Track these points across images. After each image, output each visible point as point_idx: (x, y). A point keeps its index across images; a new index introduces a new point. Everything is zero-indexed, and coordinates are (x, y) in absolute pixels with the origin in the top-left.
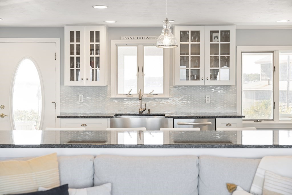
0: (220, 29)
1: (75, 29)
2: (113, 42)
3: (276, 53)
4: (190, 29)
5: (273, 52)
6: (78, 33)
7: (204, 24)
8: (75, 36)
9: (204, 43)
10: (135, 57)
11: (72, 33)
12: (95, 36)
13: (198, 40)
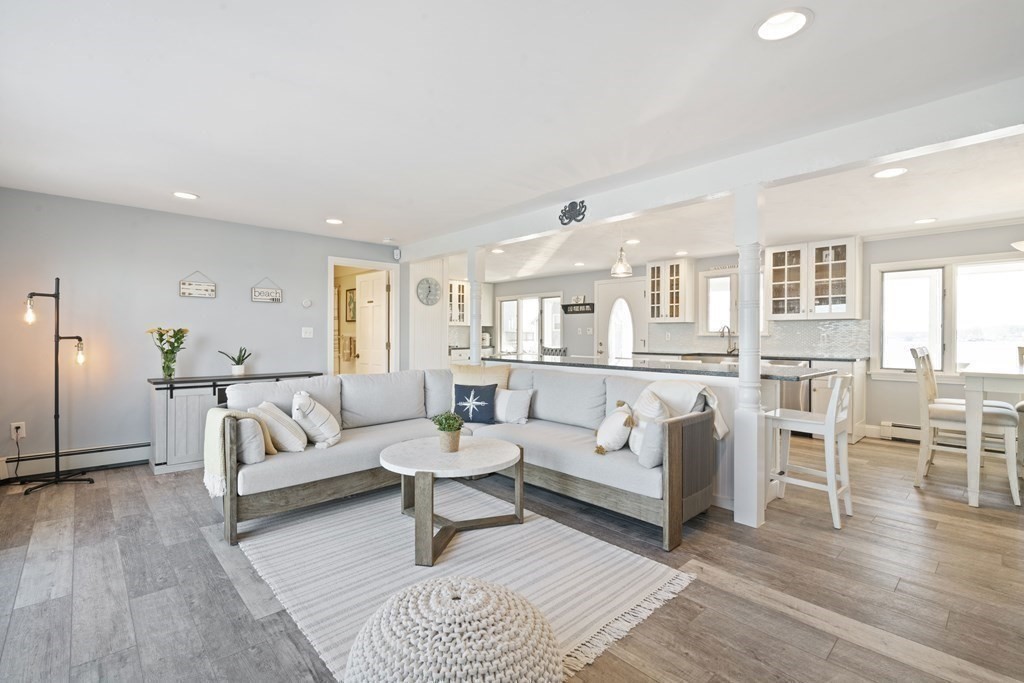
0: (830, 244)
1: (656, 265)
2: (702, 275)
3: (947, 269)
4: (786, 249)
5: (943, 268)
6: (658, 268)
7: (807, 240)
8: (656, 272)
9: (808, 264)
10: (729, 292)
11: (653, 269)
12: (674, 270)
13: (798, 263)
